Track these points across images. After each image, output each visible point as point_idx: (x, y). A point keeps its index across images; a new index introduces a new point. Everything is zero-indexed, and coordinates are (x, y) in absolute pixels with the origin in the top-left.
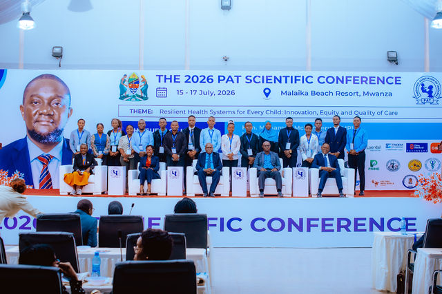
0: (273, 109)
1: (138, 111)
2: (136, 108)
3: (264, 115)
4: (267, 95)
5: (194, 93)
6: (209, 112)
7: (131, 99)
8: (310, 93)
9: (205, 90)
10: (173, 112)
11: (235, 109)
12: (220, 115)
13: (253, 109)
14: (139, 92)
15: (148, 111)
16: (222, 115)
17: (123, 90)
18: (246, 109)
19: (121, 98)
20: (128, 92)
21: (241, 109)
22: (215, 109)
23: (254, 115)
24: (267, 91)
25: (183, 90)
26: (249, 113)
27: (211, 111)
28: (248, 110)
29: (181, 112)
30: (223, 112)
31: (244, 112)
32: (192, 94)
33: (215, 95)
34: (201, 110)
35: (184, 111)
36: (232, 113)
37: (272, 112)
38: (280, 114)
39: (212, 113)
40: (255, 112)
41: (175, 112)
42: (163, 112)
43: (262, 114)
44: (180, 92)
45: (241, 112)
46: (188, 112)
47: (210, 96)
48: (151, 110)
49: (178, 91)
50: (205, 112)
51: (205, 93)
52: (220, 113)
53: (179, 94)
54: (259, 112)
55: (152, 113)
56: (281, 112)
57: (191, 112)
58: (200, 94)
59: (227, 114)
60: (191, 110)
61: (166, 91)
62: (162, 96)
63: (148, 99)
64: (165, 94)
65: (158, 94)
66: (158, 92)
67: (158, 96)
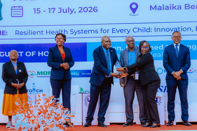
0: (141, 26)
3: (131, 33)
4: (134, 10)
5: (52, 11)
6: (69, 32)
8: (183, 7)
9: (65, 8)
10: (30, 33)
11: (98, 28)
12: (81, 35)
13: (118, 27)
16: (84, 35)
18: (110, 27)
21: (105, 27)
23: (120, 34)
24: (134, 6)
25: (40, 9)
26: (114, 32)
27: (71, 31)
28: (113, 29)
29: (39, 33)
30: (84, 32)
31: (108, 30)
32: (50, 13)
33: (75, 12)
34: (61, 30)
35: (42, 31)
36: (95, 32)
37: (140, 30)
38: (149, 31)
39: (73, 33)
40: (120, 31)
41: (32, 33)
42: (19, 34)
43: (129, 32)
44: (37, 11)
45: (105, 31)
46: (47, 32)
47: (70, 14)
48: (5, 31)
49: (35, 9)
50: (65, 31)
51: (65, 11)
52: (81, 33)
53: (36, 12)
54: (125, 30)
55: (7, 35)
56: (149, 29)
57: (50, 32)
58: (59, 12)
59: (89, 33)
60: (50, 30)
61: (22, 10)
62: (17, 15)
63: (2, 19)
64: (21, 13)
65: (13, 13)
66: (13, 11)
67: (13, 15)
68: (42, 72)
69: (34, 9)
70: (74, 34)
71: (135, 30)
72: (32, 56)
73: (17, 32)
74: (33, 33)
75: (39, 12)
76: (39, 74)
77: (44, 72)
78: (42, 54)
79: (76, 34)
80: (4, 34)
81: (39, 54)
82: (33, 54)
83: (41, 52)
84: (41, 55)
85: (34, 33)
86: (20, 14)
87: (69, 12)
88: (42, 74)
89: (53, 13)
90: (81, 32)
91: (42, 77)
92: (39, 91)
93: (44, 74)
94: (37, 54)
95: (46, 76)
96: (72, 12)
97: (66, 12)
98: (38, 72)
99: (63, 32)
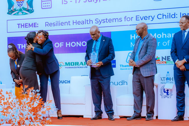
0: (165, 12)
1: (25, 26)
2: (23, 22)
3: (156, 20)
6: (94, 22)
7: (18, 13)
10: (58, 24)
11: (122, 16)
12: (106, 24)
13: (142, 14)
14: (25, 5)
15: (34, 25)
17: (10, 4)
18: (134, 15)
19: (10, 13)
20: (16, 6)
21: (129, 15)
22: (101, 17)
26: (137, 19)
27: (96, 20)
28: (136, 16)
29: (66, 23)
30: (109, 21)
31: (132, 18)
32: (76, 3)
34: (86, 20)
35: (69, 22)
36: (119, 20)
37: (164, 17)
38: (175, 17)
39: (97, 22)
40: (144, 18)
41: (60, 24)
42: (49, 25)
43: (153, 19)
44: (65, 1)
45: (128, 19)
46: (73, 23)
47: (95, 3)
48: (36, 23)
50: (90, 21)
52: (106, 22)
53: (63, 3)
54: (149, 17)
55: (38, 26)
56: (175, 15)
57: (76, 22)
58: (84, 2)
59: (113, 22)
60: (76, 21)
61: (50, 2)
62: (47, 7)
63: (34, 11)
64: (50, 4)
65: (43, 5)
66: (43, 3)
67: (43, 7)
68: (69, 63)
70: (99, 23)
71: (159, 16)
72: (61, 47)
73: (47, 24)
75: (66, 2)
76: (67, 65)
77: (71, 63)
78: (69, 44)
79: (100, 23)
80: (35, 26)
81: (67, 45)
82: (61, 45)
83: (68, 43)
84: (68, 46)
85: (62, 24)
86: (49, 6)
87: (94, 1)
88: (69, 65)
89: (79, 2)
90: (105, 20)
91: (70, 68)
92: (67, 82)
93: (71, 65)
94: (65, 44)
95: (73, 66)
96: (97, 1)
97: (91, 1)
98: (66, 63)
99: (88, 22)
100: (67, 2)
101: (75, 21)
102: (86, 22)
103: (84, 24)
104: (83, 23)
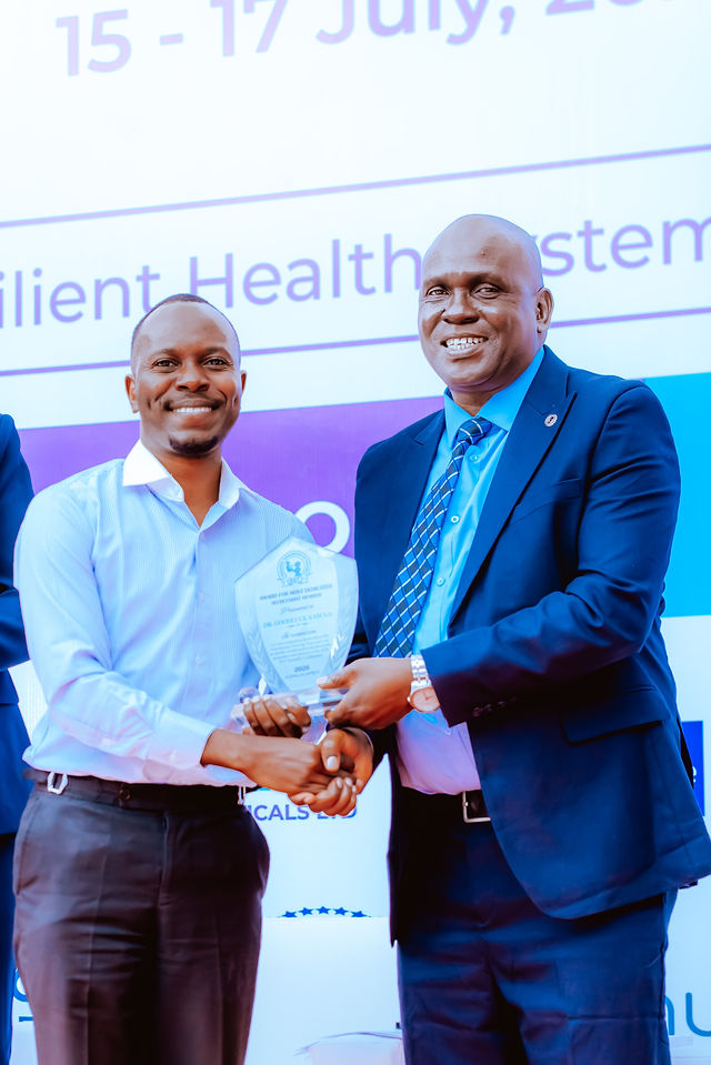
25: (122, 14)
29: (112, 295)
30: (616, 248)
32: (229, 49)
33: (507, 14)
34: (347, 250)
35: (146, 277)
44: (99, 38)
47: (453, 40)
49: (71, 23)
50: (390, 259)
51: (391, 13)
53: (83, 63)
57: (227, 281)
58: (323, 37)
59: (667, 260)
60: (229, 258)
69: (61, 23)
74: (54, 303)
85: (62, 303)
87: (434, 22)
89: (263, 46)
90: (576, 247)
96: (473, 18)
97: (407, 24)
99: (373, 272)
100: (122, 43)
101: (211, 268)
102: (348, 268)
103: (316, 293)
104: (309, 283)
